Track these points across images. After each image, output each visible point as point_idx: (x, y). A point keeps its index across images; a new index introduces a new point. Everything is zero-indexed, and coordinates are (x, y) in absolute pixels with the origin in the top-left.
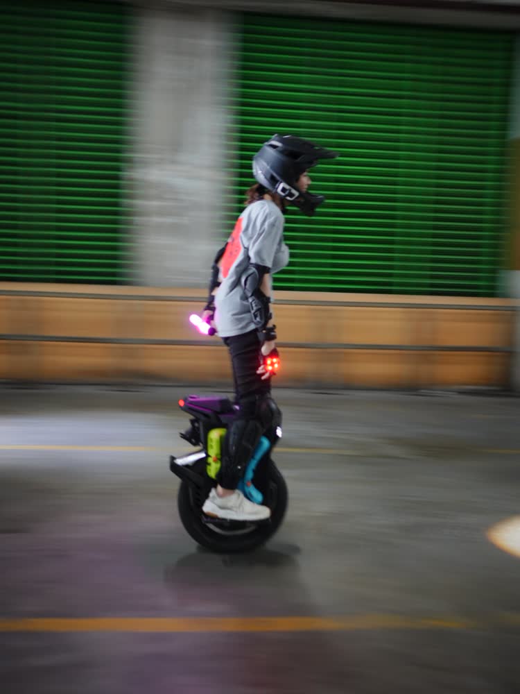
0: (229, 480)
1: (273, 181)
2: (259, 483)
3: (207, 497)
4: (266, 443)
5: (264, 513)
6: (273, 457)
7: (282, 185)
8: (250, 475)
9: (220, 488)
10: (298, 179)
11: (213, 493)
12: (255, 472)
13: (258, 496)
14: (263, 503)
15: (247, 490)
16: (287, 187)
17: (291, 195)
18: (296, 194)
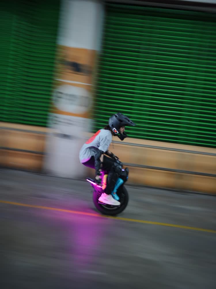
0: (108, 191)
1: (113, 126)
2: (118, 194)
3: (100, 196)
4: (121, 181)
5: (118, 204)
6: (125, 186)
7: (114, 129)
8: (115, 191)
9: (105, 194)
10: (120, 128)
11: (103, 195)
12: (117, 190)
13: (118, 198)
14: (119, 201)
15: (114, 195)
16: (116, 130)
17: (116, 133)
18: (118, 132)
